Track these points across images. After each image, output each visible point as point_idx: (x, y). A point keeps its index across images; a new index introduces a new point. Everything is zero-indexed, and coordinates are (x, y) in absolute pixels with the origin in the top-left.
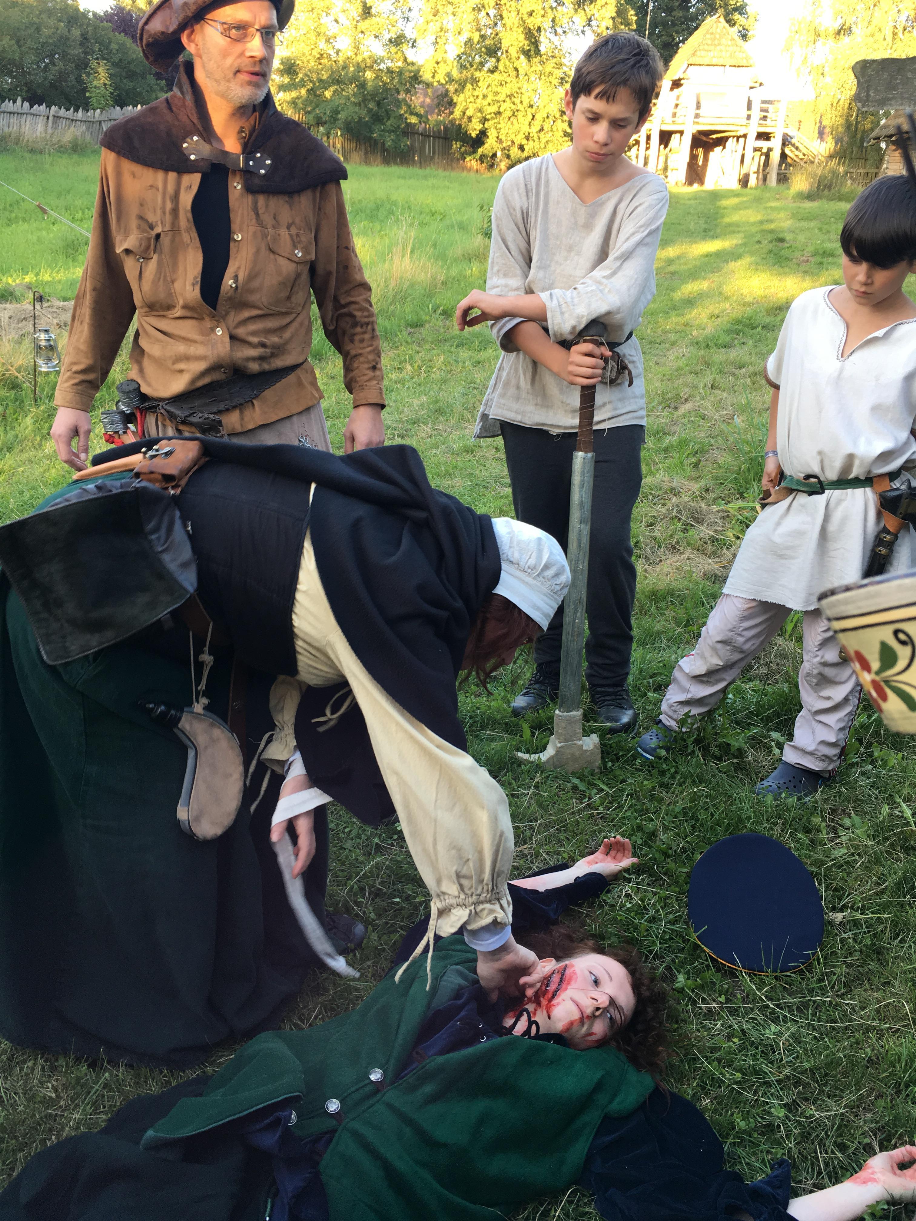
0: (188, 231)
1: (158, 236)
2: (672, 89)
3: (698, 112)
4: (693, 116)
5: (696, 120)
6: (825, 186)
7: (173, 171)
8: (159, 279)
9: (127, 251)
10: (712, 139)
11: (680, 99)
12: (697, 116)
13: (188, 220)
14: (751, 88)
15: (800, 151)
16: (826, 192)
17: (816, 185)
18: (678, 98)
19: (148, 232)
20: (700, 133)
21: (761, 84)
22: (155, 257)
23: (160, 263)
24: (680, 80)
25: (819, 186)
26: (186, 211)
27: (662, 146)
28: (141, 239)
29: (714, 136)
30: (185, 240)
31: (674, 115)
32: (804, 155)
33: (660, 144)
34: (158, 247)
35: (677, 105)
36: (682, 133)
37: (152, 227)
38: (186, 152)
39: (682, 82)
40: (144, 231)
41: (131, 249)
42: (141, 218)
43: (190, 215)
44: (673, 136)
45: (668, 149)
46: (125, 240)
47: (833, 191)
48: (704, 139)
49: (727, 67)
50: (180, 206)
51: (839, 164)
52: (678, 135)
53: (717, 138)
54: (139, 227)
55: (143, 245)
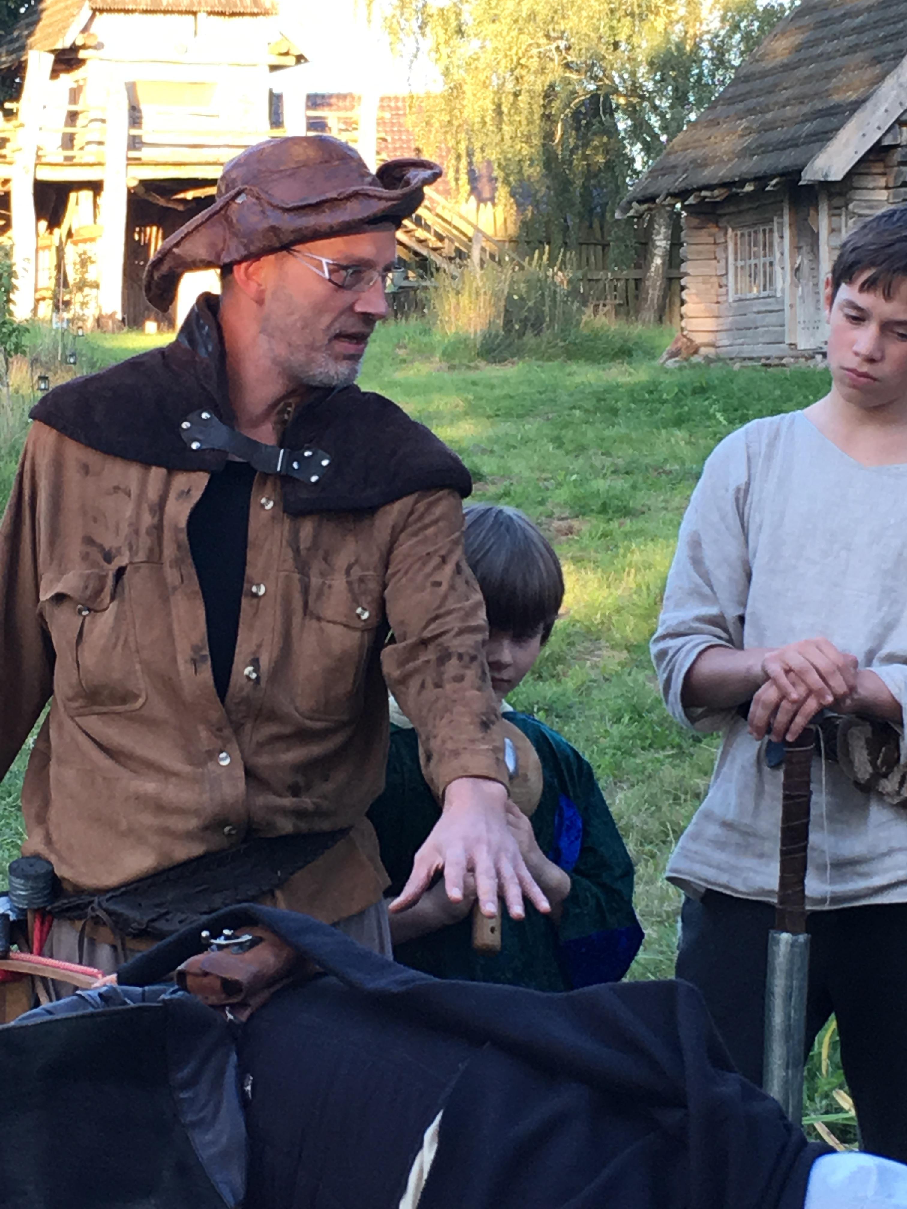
0: (177, 563)
1: (120, 572)
2: (55, 74)
3: (135, 132)
4: (124, 143)
5: (133, 154)
6: (524, 322)
7: (159, 465)
8: (115, 646)
9: (60, 598)
10: (184, 201)
11: (83, 98)
12: (135, 143)
13: (179, 547)
14: (274, 68)
15: (427, 228)
16: (530, 338)
17: (500, 322)
18: (75, 95)
19: (102, 568)
20: (147, 185)
21: (300, 58)
22: (113, 606)
23: (118, 618)
24: (74, 49)
25: (508, 323)
26: (176, 530)
27: (43, 224)
28: (88, 576)
29: (190, 195)
30: (169, 580)
31: (69, 141)
32: (440, 238)
33: (39, 217)
34: (119, 589)
35: (73, 116)
36: (96, 187)
37: (108, 558)
38: (184, 436)
39: (82, 54)
40: (94, 564)
41: (70, 593)
42: (89, 541)
43: (183, 537)
44: (73, 196)
45: (60, 232)
46: (58, 580)
47: (547, 334)
48: (162, 202)
49: (202, 16)
50: (165, 523)
51: (552, 262)
52: (86, 195)
53: (195, 199)
54: (85, 557)
55: (91, 587)
